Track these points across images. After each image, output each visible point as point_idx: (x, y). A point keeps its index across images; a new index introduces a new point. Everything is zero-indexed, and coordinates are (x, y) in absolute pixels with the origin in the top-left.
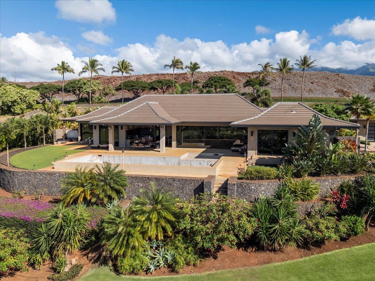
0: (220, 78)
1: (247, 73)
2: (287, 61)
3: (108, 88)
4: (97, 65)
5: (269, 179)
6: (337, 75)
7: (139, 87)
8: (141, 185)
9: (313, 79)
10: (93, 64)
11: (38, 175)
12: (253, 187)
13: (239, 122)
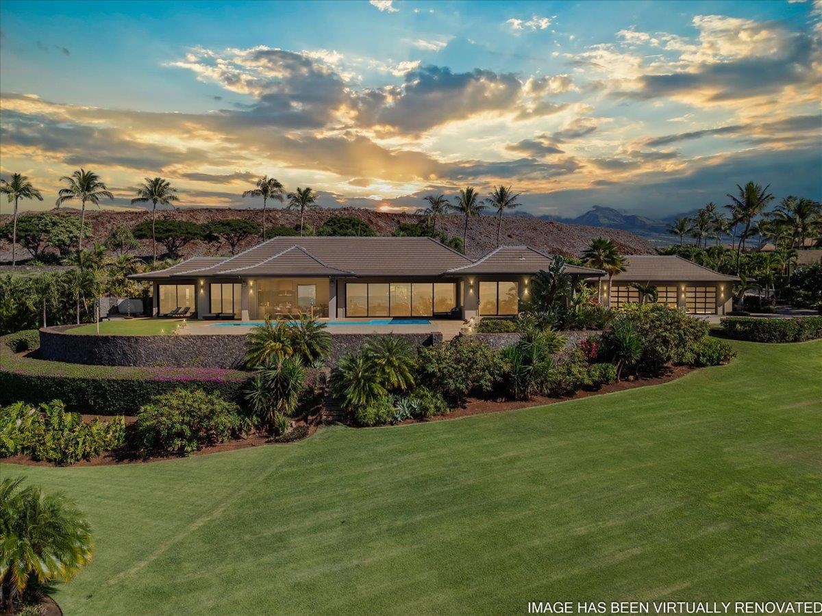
0: (351, 221)
1: (392, 214)
2: (474, 194)
3: (124, 232)
4: (96, 185)
5: (507, 332)
6: (551, 223)
7: (182, 233)
8: (345, 346)
9: (511, 228)
10: (87, 183)
11: (181, 340)
12: (492, 340)
13: (456, 269)
